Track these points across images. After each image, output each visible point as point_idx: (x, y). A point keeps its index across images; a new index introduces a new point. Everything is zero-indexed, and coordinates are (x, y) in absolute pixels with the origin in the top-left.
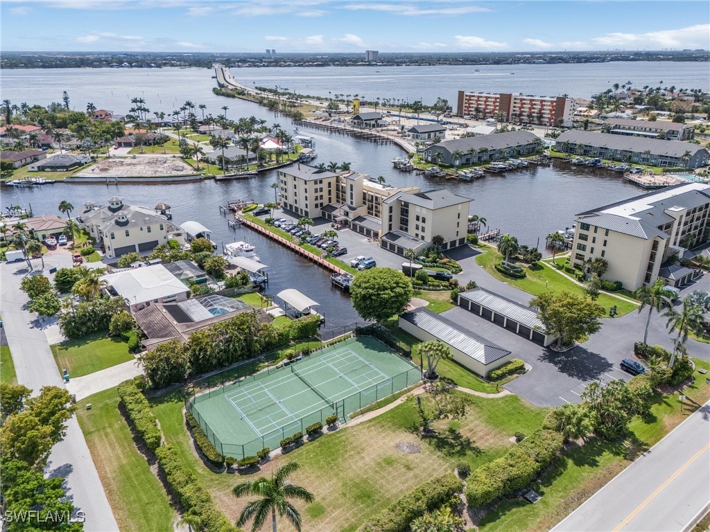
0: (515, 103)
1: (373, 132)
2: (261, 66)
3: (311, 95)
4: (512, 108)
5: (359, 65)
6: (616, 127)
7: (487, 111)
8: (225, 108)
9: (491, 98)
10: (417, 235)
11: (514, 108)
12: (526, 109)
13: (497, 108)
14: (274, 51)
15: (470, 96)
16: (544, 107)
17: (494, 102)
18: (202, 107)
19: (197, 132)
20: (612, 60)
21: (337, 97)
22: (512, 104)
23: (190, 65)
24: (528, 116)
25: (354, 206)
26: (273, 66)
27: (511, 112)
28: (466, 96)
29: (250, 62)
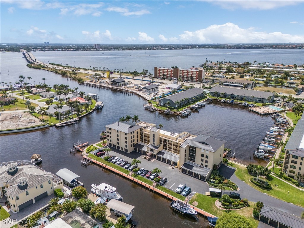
0: (180, 72)
1: (123, 88)
2: (46, 51)
3: (81, 67)
4: (179, 74)
5: (92, 50)
6: (225, 82)
7: (168, 75)
8: (44, 79)
9: (169, 70)
10: (202, 164)
11: (180, 74)
12: (185, 75)
13: (173, 74)
14: (48, 43)
15: (160, 69)
16: (193, 74)
17: (171, 72)
18: (29, 78)
19: (31, 93)
20: (192, 48)
21: (94, 69)
22: (179, 73)
23: (8, 51)
24: (186, 77)
25: (156, 145)
26: (52, 51)
27: (179, 76)
28: (158, 69)
29: (39, 49)
